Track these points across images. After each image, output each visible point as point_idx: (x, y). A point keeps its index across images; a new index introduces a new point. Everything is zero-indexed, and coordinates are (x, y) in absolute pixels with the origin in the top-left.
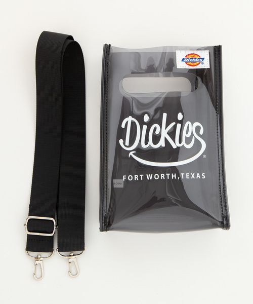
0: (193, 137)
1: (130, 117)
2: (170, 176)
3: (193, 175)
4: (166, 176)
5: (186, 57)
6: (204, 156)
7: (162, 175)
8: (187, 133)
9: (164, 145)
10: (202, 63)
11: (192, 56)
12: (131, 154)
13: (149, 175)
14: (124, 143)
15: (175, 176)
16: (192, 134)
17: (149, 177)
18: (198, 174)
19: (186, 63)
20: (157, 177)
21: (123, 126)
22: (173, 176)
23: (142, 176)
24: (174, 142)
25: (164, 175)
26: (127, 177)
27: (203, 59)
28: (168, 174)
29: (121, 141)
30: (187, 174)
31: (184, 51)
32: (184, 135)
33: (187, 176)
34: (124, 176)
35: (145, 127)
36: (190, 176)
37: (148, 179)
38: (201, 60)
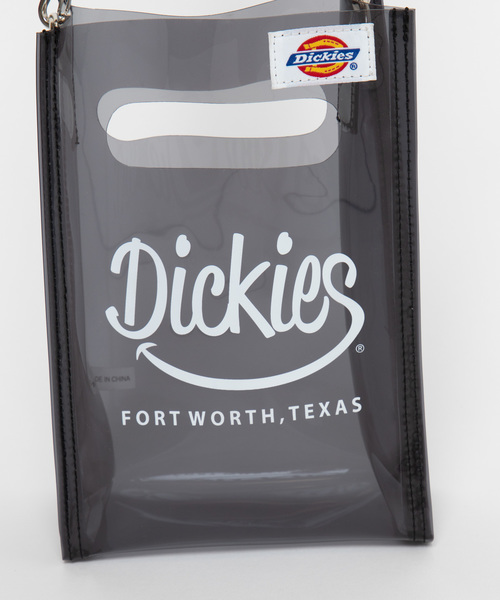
0: (326, 299)
1: (136, 241)
2: (258, 416)
3: (324, 409)
4: (244, 417)
5: (301, 48)
6: (360, 348)
7: (232, 413)
8: (306, 290)
9: (236, 330)
10: (354, 67)
11: (320, 43)
12: (142, 349)
13: (197, 413)
14: (121, 319)
15: (271, 415)
16: (322, 292)
17: (197, 418)
18: (341, 402)
19: (302, 69)
20: (218, 418)
21: (116, 268)
22: (264, 416)
23: (175, 413)
24: (268, 319)
25: (238, 414)
26: (133, 416)
27: (356, 52)
28: (251, 412)
29: (111, 313)
30: (307, 406)
31: (295, 31)
32: (298, 296)
33: (307, 411)
34: (124, 413)
35: (180, 273)
36: (317, 410)
37: (194, 423)
38: (349, 55)
